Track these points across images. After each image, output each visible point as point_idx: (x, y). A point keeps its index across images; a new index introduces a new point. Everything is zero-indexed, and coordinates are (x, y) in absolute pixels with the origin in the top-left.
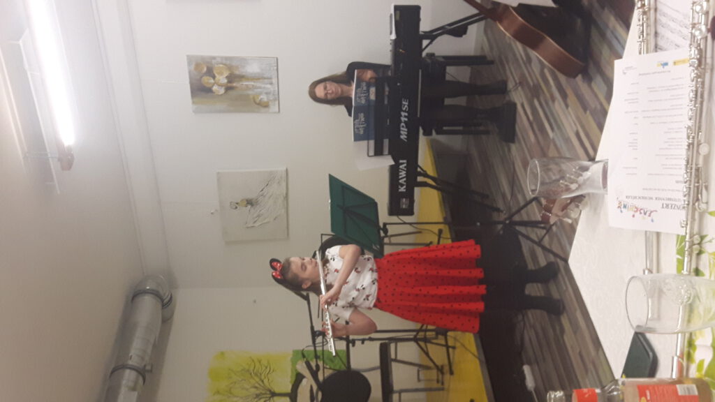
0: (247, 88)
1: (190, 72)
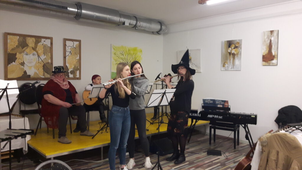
0: (230, 60)
1: (236, 40)
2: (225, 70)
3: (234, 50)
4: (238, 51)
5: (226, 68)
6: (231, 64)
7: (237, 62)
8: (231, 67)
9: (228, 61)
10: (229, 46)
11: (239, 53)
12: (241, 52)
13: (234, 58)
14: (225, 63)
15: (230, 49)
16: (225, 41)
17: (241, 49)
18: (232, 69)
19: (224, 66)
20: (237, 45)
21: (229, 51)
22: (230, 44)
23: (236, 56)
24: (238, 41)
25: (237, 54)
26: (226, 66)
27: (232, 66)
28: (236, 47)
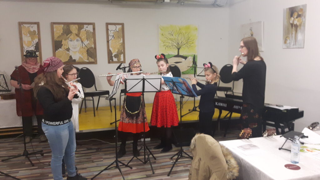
0: (292, 34)
1: (299, 6)
2: (286, 47)
3: (297, 20)
4: (301, 21)
5: (288, 45)
6: (293, 38)
7: (300, 36)
8: (292, 44)
9: (290, 35)
10: (292, 15)
11: (302, 24)
12: (305, 21)
13: (296, 31)
14: (287, 39)
15: (292, 19)
16: (287, 9)
17: (305, 17)
18: (295, 47)
19: (285, 42)
20: (300, 13)
21: (291, 22)
22: (292, 12)
23: (298, 29)
24: (301, 7)
25: (300, 25)
26: (288, 42)
27: (294, 43)
28: (299, 16)
